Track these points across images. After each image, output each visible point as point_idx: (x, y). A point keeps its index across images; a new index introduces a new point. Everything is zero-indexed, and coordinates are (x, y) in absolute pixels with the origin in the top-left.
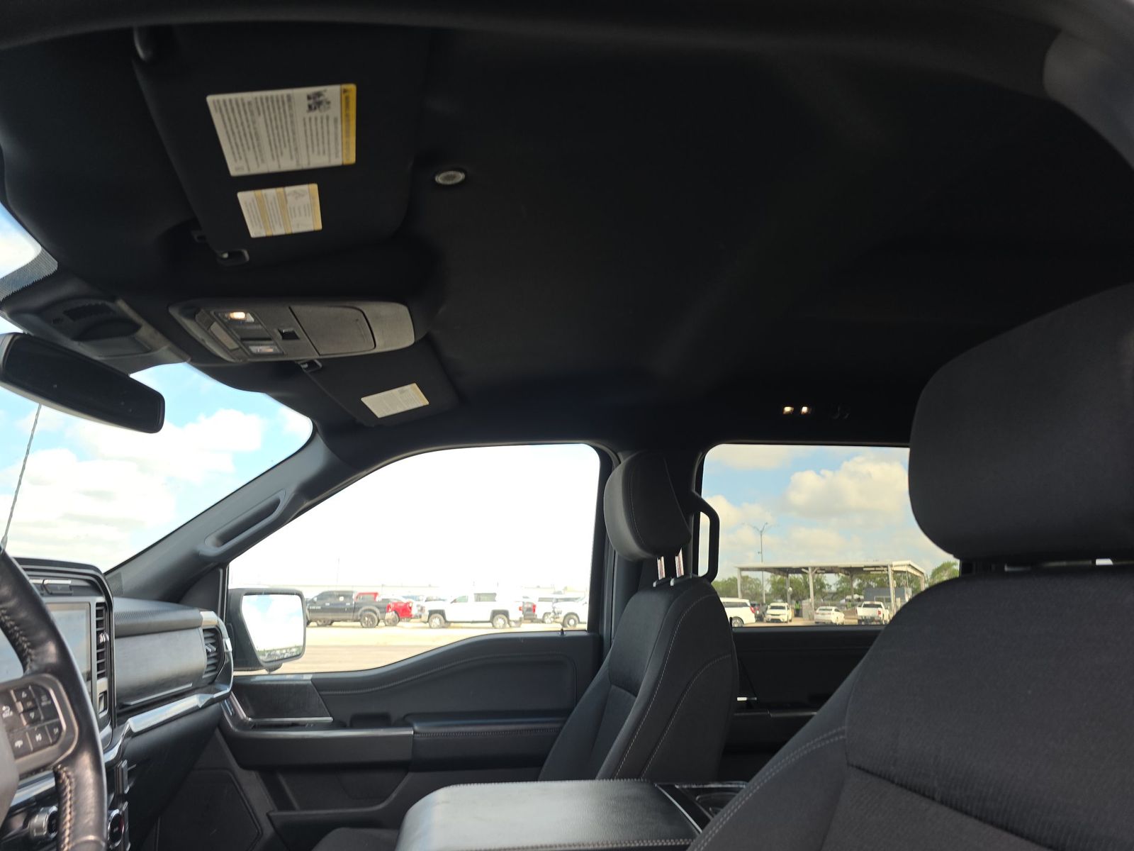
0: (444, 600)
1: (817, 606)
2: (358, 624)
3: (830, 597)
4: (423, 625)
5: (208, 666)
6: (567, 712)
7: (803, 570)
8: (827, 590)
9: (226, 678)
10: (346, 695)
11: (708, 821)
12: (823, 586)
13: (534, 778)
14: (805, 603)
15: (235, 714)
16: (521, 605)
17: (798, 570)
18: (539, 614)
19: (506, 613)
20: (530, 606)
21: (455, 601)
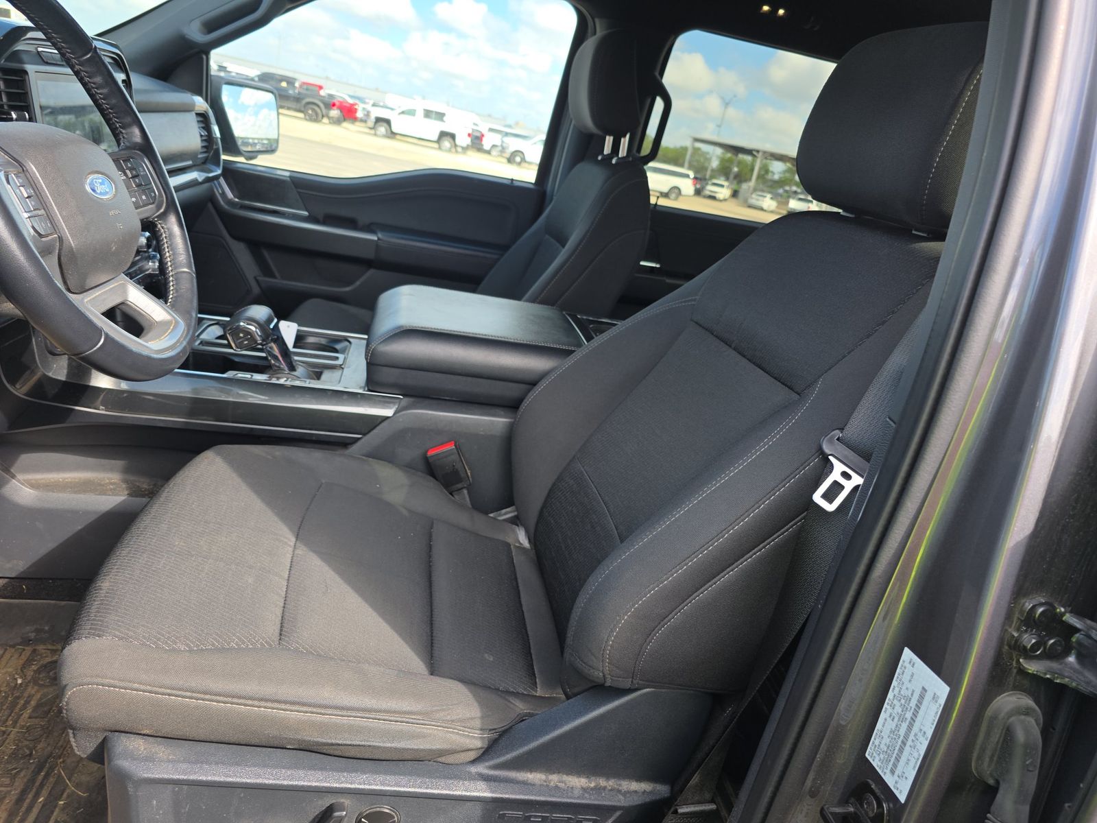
0: (392, 109)
1: (755, 190)
2: (301, 115)
3: (770, 184)
4: (367, 130)
5: (203, 147)
6: (505, 248)
7: (755, 153)
8: (769, 176)
9: (216, 160)
10: (319, 196)
11: (593, 338)
12: (767, 171)
13: (474, 291)
14: (745, 186)
15: (223, 194)
16: (470, 132)
17: (749, 152)
18: (486, 144)
19: (453, 136)
20: (479, 135)
21: (403, 113)
